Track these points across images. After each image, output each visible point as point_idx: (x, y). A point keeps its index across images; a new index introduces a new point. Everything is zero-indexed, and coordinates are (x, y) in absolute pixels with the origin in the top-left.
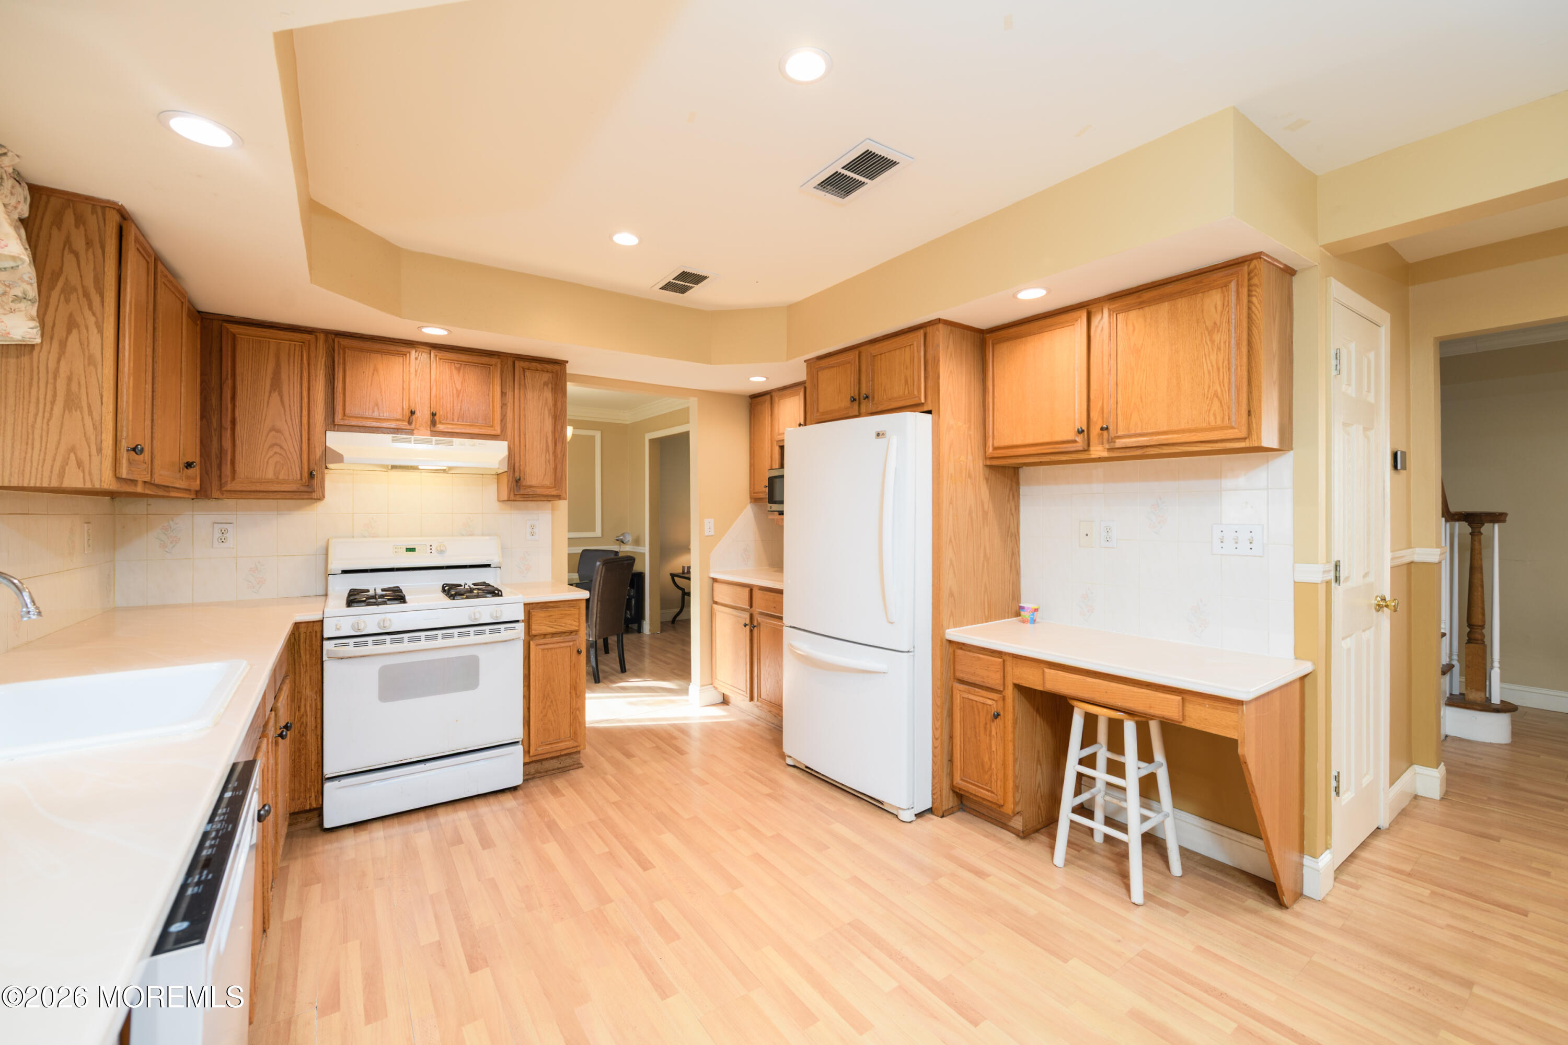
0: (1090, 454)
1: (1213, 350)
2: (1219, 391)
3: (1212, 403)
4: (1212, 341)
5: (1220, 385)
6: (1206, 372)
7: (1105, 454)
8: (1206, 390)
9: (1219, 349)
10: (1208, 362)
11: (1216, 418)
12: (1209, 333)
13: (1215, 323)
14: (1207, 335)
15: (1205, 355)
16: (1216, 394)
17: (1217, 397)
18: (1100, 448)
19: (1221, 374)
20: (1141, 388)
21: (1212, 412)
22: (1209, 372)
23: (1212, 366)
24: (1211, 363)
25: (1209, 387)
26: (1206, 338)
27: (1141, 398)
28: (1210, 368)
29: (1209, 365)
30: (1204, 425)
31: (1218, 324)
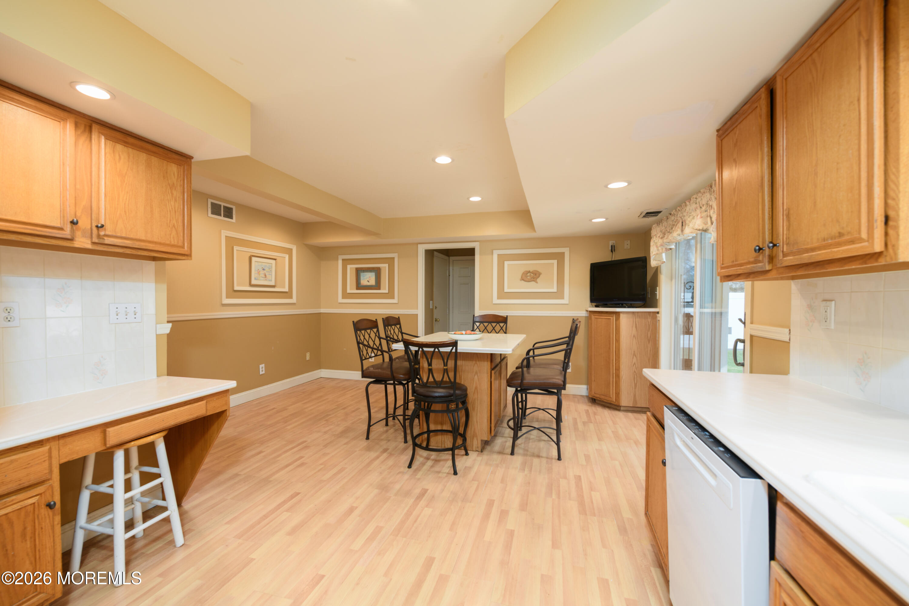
0: (73, 243)
1: (172, 199)
2: (176, 224)
3: (172, 230)
4: (172, 194)
5: (176, 221)
6: (169, 210)
7: (89, 246)
8: (169, 221)
9: (176, 200)
10: (170, 205)
11: (174, 240)
12: (170, 188)
13: (174, 184)
14: (169, 188)
15: (168, 200)
16: (174, 226)
17: (175, 227)
18: (83, 240)
19: (177, 215)
20: (125, 204)
21: (172, 236)
22: (170, 211)
23: (172, 209)
24: (171, 206)
25: (170, 220)
26: (168, 190)
27: (125, 212)
28: (171, 209)
29: (170, 207)
30: (168, 242)
31: (175, 185)
